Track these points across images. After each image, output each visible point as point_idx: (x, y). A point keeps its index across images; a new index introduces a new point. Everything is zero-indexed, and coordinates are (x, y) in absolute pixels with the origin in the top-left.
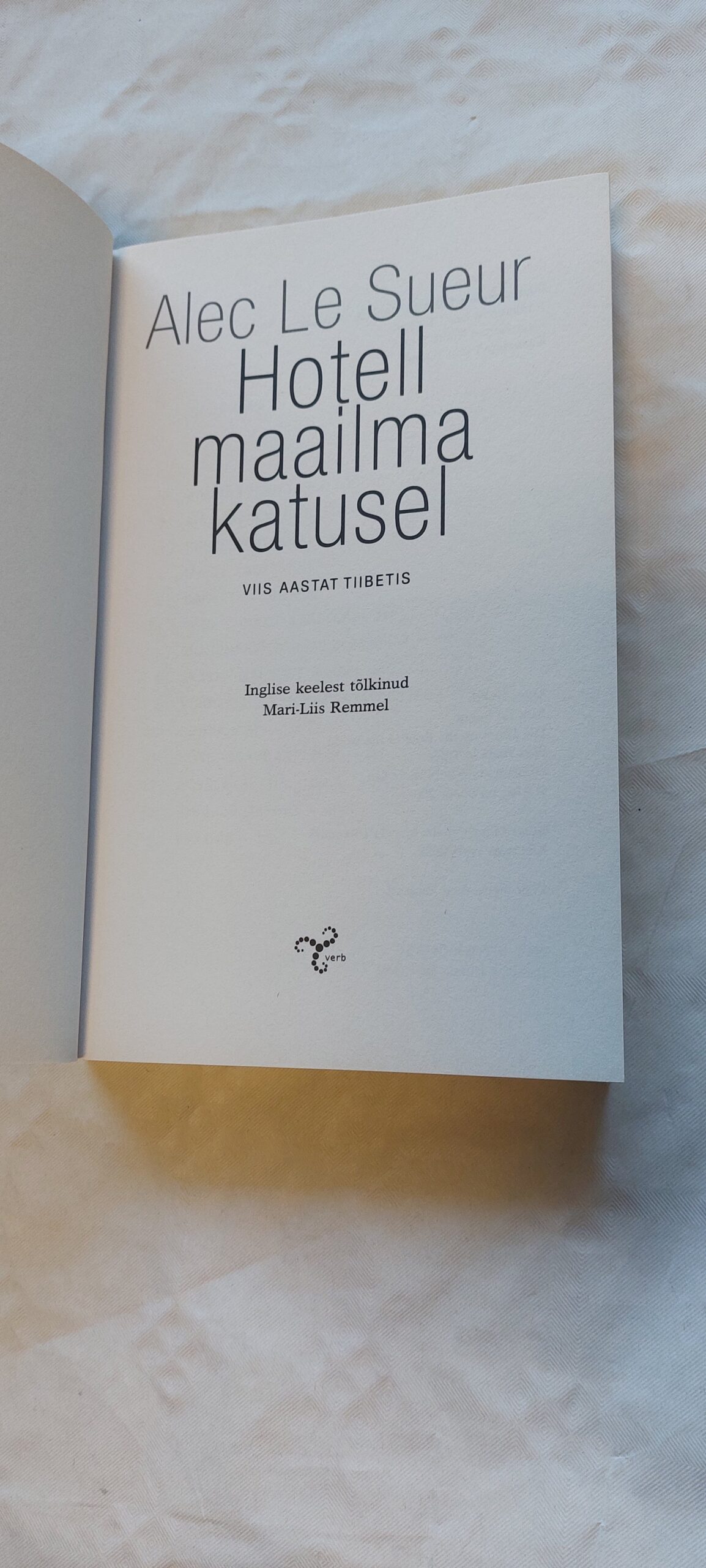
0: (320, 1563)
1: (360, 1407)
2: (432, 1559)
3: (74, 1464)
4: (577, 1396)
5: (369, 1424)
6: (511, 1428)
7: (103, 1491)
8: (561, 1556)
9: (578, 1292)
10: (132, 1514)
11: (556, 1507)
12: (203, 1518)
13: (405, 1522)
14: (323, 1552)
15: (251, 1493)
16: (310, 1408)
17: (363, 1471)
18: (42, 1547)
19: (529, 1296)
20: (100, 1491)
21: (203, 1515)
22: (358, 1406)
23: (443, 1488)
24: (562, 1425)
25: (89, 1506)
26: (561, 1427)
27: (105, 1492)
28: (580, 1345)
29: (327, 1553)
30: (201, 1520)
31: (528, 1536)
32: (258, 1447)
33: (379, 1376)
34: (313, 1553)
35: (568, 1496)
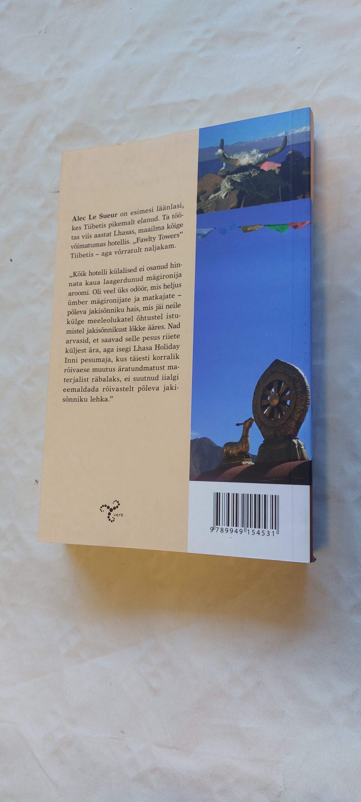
0: (229, 771)
1: (247, 696)
2: (284, 772)
3: (108, 718)
4: (357, 695)
5: (252, 705)
6: (323, 709)
7: (122, 732)
8: (349, 775)
9: (358, 642)
10: (136, 744)
11: (347, 750)
12: (171, 747)
13: (270, 753)
14: (230, 766)
15: (195, 735)
16: (223, 696)
17: (249, 728)
18: (93, 758)
19: (332, 644)
20: (121, 732)
21: (171, 745)
22: (246, 695)
23: (289, 737)
24: (350, 709)
25: (116, 739)
26: (349, 710)
27: (123, 732)
28: (359, 669)
29: (232, 766)
30: (170, 748)
31: (332, 764)
32: (198, 713)
33: (257, 681)
34: (225, 766)
35: (353, 745)
